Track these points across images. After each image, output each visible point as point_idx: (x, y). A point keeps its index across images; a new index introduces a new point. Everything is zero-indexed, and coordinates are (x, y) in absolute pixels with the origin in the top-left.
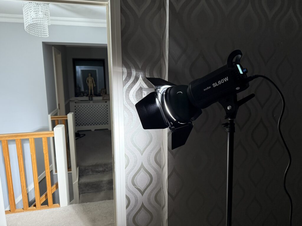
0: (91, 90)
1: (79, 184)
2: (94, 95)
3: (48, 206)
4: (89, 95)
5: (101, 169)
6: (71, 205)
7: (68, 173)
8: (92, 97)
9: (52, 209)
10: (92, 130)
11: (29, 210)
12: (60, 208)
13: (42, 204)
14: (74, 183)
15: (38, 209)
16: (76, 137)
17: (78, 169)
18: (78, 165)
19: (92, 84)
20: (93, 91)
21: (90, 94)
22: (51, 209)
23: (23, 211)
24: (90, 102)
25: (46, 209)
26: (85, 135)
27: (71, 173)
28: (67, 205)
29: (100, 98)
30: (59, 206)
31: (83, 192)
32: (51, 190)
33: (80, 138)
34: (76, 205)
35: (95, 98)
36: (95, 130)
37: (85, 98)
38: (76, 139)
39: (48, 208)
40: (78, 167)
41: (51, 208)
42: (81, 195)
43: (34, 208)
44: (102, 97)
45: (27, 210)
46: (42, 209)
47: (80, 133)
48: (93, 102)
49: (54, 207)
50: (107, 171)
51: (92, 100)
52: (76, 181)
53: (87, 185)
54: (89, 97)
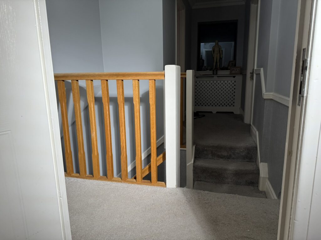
0: (217, 62)
1: (194, 167)
2: (219, 69)
3: (151, 182)
4: (213, 69)
5: (225, 154)
6: (181, 188)
7: (180, 150)
8: (217, 71)
9: (156, 187)
10: (213, 112)
11: (128, 181)
12: (165, 189)
13: (144, 178)
14: (187, 165)
15: (139, 183)
16: (194, 116)
17: (194, 147)
18: (194, 143)
19: (219, 55)
20: (218, 64)
21: (214, 67)
22: (153, 187)
23: (121, 181)
24: (213, 77)
25: (148, 185)
26: (204, 116)
27: (186, 150)
28: (175, 187)
29: (227, 72)
30: (165, 185)
31: (199, 179)
32: (157, 161)
33: (199, 118)
34: (188, 189)
35: (220, 73)
36: (217, 112)
37: (209, 72)
38: (194, 119)
39: (151, 185)
40: (195, 146)
41: (154, 185)
42: (196, 183)
43: (135, 180)
44: (229, 71)
45: (125, 181)
46: (143, 184)
47: (200, 114)
48: (218, 77)
49: (158, 185)
50: (233, 159)
51: (216, 74)
52: (190, 162)
53: (204, 170)
54: (213, 71)
